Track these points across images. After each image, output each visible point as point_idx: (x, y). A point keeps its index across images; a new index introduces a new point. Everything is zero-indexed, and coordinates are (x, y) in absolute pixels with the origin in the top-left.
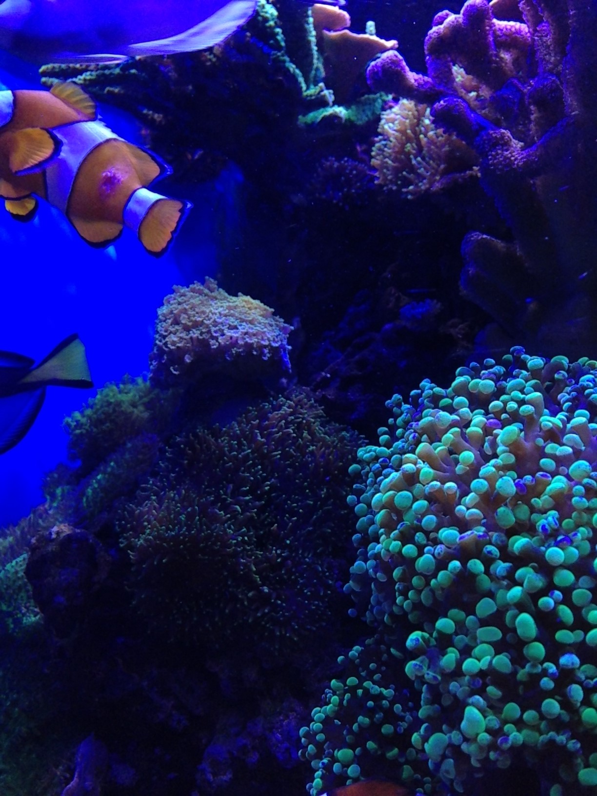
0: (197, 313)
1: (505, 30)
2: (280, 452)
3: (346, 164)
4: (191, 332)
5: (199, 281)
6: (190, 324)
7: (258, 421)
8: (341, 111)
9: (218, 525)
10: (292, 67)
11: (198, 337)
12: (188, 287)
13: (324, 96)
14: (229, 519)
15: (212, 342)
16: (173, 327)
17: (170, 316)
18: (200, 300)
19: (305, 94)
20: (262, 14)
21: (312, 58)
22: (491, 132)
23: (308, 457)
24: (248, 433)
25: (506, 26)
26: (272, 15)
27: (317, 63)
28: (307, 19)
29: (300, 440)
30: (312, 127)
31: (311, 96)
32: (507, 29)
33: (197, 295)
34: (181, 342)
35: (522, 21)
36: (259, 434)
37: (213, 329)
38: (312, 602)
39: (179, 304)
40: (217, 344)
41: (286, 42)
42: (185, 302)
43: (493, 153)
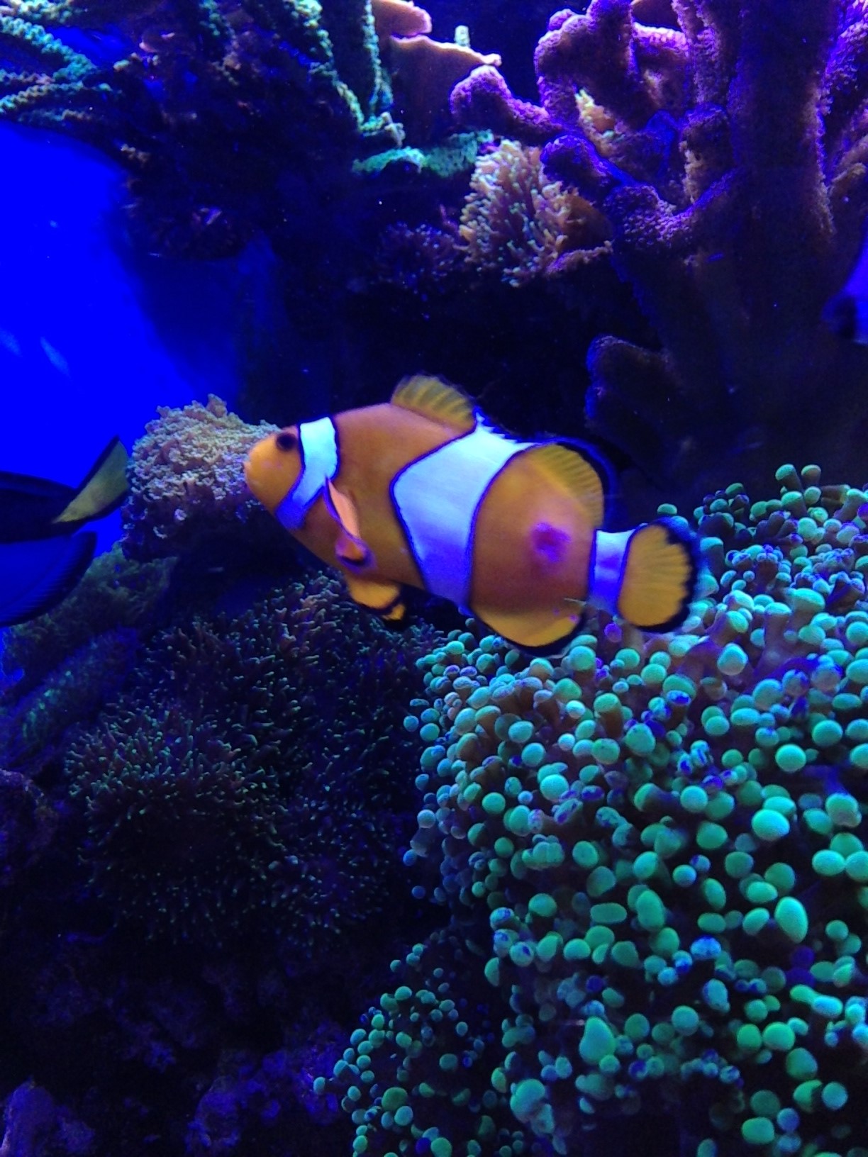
0: (195, 447)
1: (651, 40)
2: (317, 656)
3: (423, 233)
4: (185, 475)
5: (198, 401)
6: (184, 463)
7: (285, 609)
8: (415, 155)
9: (222, 763)
10: (342, 88)
11: (195, 483)
12: (182, 409)
13: (390, 131)
14: (239, 755)
15: (217, 490)
16: (158, 469)
17: (155, 451)
18: (200, 429)
19: (362, 128)
20: (299, 8)
21: (373, 76)
22: (628, 188)
23: (360, 663)
24: (270, 627)
25: (654, 33)
26: (313, 10)
27: (381, 83)
28: (364, 17)
29: (347, 637)
30: (372, 178)
31: (371, 131)
32: (654, 39)
33: (196, 421)
34: (170, 490)
35: (677, 28)
36: (286, 629)
37: (218, 471)
38: (361, 877)
39: (169, 433)
40: (224, 493)
41: (333, 51)
42: (177, 431)
43: (631, 219)
